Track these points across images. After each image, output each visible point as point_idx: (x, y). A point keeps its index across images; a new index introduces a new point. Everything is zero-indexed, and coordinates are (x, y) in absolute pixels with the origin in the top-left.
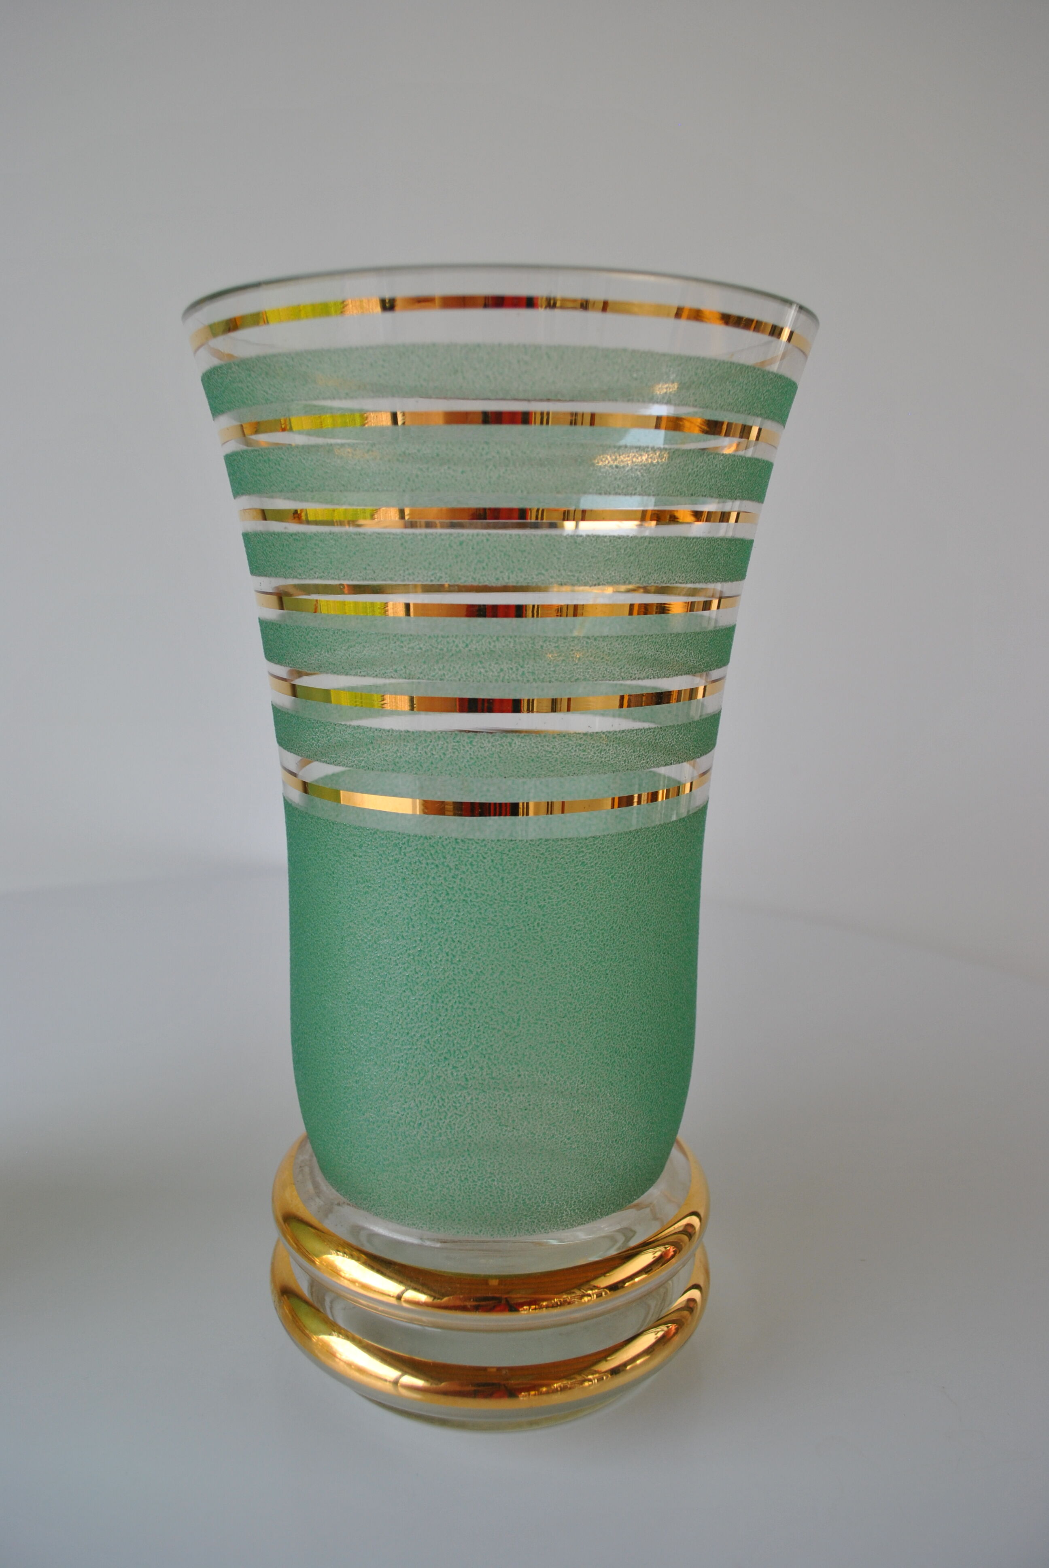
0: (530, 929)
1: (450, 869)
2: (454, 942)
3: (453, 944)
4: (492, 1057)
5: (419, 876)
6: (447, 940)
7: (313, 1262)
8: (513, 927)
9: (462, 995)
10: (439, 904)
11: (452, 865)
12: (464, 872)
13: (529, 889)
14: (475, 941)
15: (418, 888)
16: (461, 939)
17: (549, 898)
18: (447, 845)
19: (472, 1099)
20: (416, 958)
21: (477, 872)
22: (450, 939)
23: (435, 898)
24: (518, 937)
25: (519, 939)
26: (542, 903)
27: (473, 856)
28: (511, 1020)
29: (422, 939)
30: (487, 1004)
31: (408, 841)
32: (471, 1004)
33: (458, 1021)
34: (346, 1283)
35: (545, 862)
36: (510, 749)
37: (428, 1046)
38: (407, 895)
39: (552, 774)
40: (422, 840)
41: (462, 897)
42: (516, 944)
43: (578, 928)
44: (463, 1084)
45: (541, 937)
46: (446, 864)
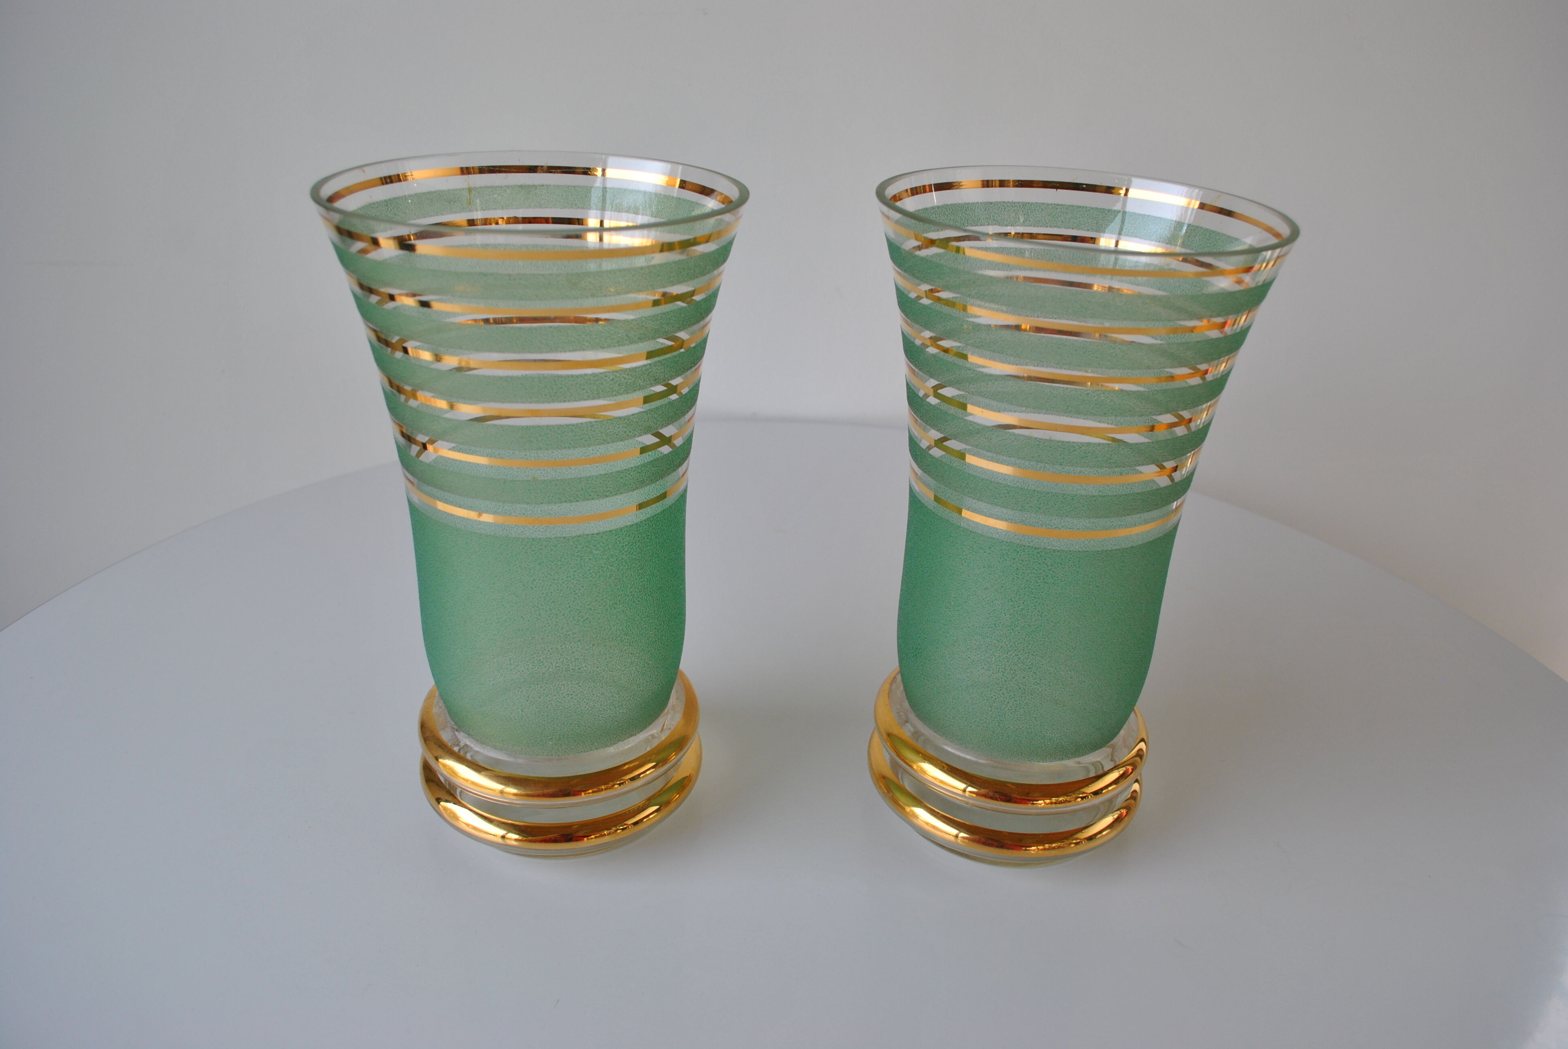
0: (1089, 599)
1: (1048, 566)
2: (1044, 605)
3: (1043, 606)
4: (1057, 667)
5: (1027, 568)
6: (1039, 604)
7: (911, 767)
8: (1080, 598)
9: (1045, 633)
10: (1038, 584)
11: (1049, 564)
12: (1056, 568)
13: (1092, 577)
14: (1057, 605)
15: (1026, 575)
16: (1048, 604)
17: (1103, 582)
18: (1048, 553)
19: (1042, 690)
20: (1019, 613)
21: (1064, 568)
22: (1041, 604)
23: (1036, 581)
24: (1082, 603)
25: (1082, 604)
26: (1098, 584)
27: (1062, 560)
28: (1071, 648)
29: (1025, 602)
30: (1058, 639)
31: (1024, 549)
32: (1049, 639)
33: (1040, 648)
34: (929, 778)
35: (1103, 563)
36: (1095, 503)
37: (1020, 661)
38: (1017, 577)
39: (1116, 515)
40: (1033, 549)
41: (1053, 581)
42: (1080, 607)
43: (1115, 597)
44: (1038, 682)
45: (1095, 603)
46: (1046, 563)
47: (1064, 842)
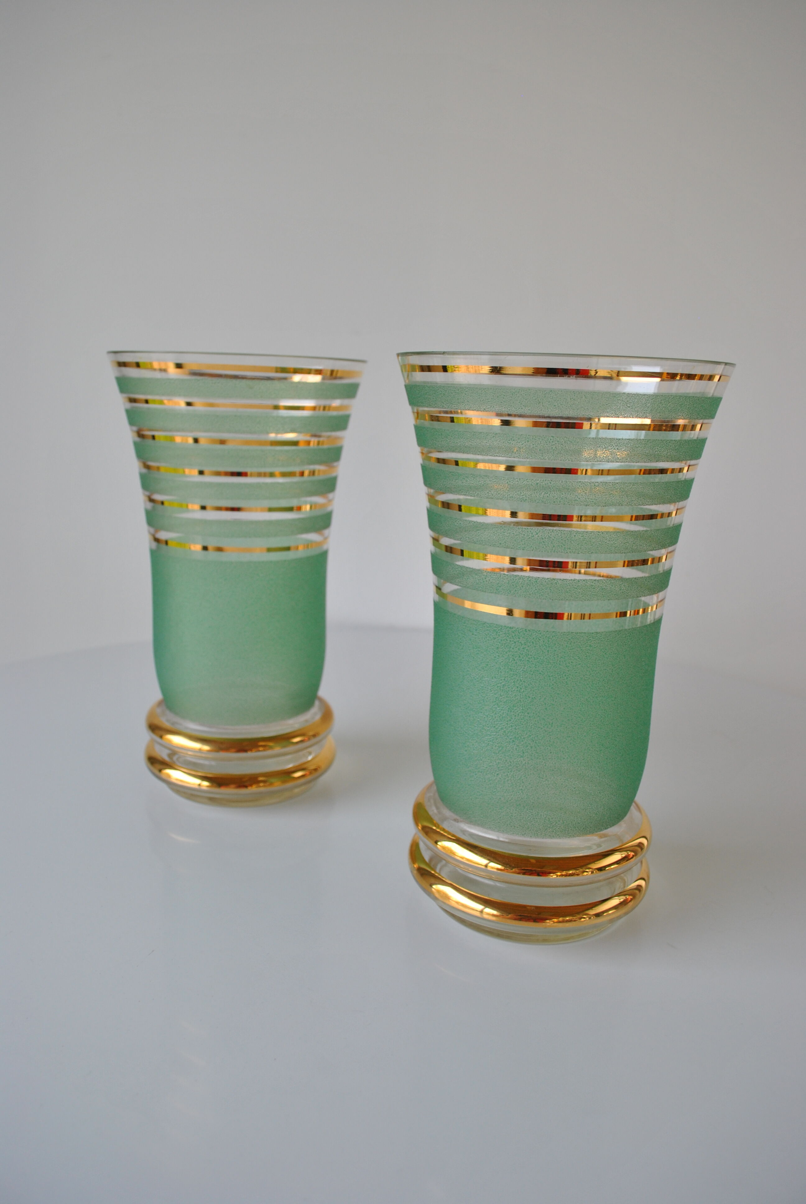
0: (561, 677)
1: (522, 644)
2: (521, 681)
3: (521, 683)
4: (537, 742)
5: (505, 647)
6: (518, 680)
8: (552, 676)
9: (524, 708)
10: (515, 662)
11: (523, 642)
12: (529, 646)
13: (561, 657)
14: (532, 682)
15: (505, 653)
16: (525, 680)
17: (572, 662)
18: (521, 632)
19: (525, 763)
20: (501, 688)
21: (535, 647)
22: (519, 680)
23: (513, 658)
24: (555, 681)
25: (555, 682)
26: (568, 665)
27: (534, 638)
28: (548, 724)
29: (505, 679)
30: (536, 714)
31: (501, 629)
32: (528, 713)
33: (521, 722)
35: (570, 644)
36: (556, 586)
37: (505, 734)
38: (499, 656)
39: (577, 599)
40: (508, 629)
41: (527, 659)
42: (553, 685)
43: (586, 679)
44: (521, 755)
45: (566, 682)
46: (519, 642)
47: (575, 916)
